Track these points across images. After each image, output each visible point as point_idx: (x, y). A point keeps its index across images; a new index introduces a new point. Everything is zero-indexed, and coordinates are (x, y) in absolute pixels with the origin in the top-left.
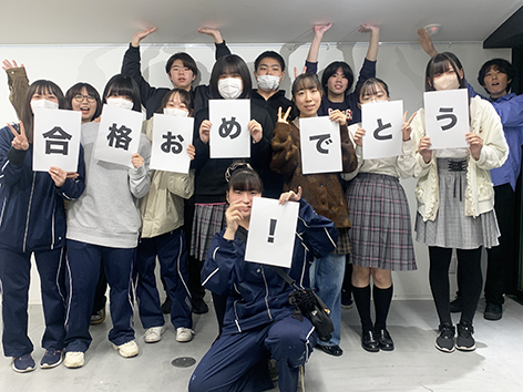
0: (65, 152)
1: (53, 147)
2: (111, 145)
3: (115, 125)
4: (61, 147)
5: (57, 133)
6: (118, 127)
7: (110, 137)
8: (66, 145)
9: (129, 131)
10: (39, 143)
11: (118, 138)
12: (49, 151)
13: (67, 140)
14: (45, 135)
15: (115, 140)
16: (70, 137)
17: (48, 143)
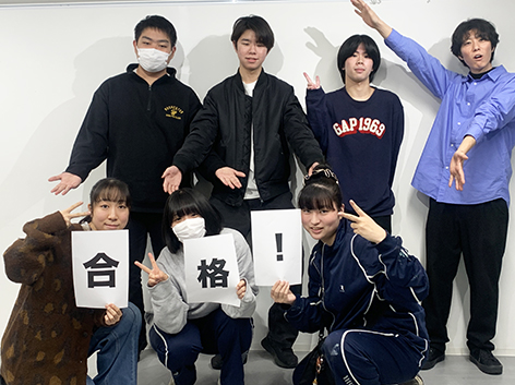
0: (111, 284)
1: (97, 279)
2: (205, 286)
3: (203, 262)
4: (106, 278)
5: (102, 261)
6: (208, 263)
7: (202, 278)
8: (112, 274)
9: (223, 262)
10: (80, 275)
11: (211, 276)
12: (92, 284)
13: (113, 268)
14: (87, 265)
15: (208, 279)
16: (116, 264)
17: (91, 275)
